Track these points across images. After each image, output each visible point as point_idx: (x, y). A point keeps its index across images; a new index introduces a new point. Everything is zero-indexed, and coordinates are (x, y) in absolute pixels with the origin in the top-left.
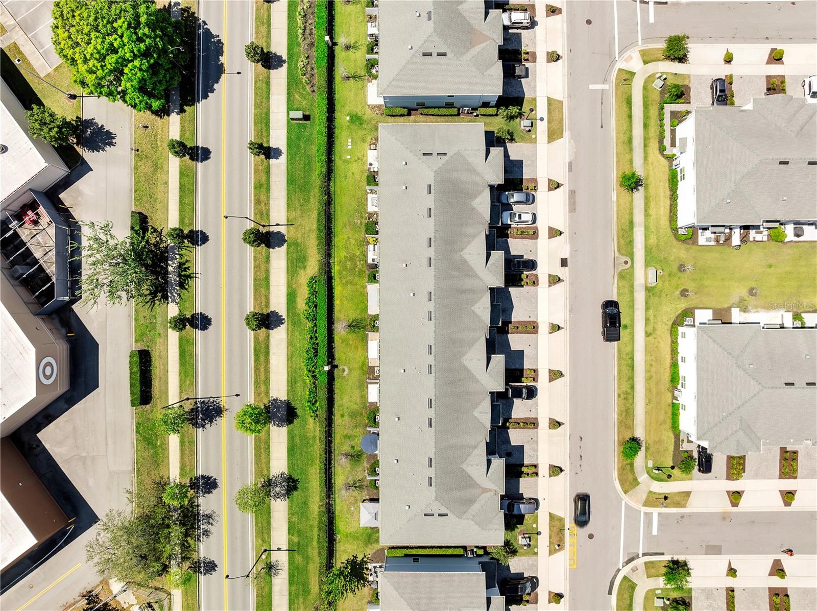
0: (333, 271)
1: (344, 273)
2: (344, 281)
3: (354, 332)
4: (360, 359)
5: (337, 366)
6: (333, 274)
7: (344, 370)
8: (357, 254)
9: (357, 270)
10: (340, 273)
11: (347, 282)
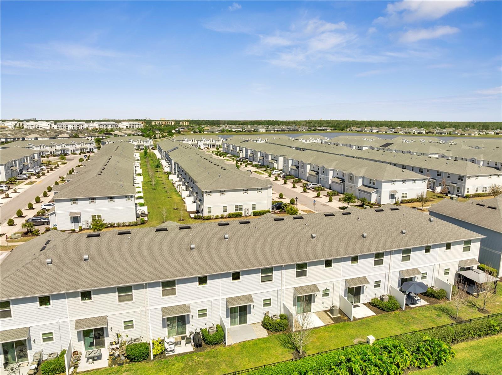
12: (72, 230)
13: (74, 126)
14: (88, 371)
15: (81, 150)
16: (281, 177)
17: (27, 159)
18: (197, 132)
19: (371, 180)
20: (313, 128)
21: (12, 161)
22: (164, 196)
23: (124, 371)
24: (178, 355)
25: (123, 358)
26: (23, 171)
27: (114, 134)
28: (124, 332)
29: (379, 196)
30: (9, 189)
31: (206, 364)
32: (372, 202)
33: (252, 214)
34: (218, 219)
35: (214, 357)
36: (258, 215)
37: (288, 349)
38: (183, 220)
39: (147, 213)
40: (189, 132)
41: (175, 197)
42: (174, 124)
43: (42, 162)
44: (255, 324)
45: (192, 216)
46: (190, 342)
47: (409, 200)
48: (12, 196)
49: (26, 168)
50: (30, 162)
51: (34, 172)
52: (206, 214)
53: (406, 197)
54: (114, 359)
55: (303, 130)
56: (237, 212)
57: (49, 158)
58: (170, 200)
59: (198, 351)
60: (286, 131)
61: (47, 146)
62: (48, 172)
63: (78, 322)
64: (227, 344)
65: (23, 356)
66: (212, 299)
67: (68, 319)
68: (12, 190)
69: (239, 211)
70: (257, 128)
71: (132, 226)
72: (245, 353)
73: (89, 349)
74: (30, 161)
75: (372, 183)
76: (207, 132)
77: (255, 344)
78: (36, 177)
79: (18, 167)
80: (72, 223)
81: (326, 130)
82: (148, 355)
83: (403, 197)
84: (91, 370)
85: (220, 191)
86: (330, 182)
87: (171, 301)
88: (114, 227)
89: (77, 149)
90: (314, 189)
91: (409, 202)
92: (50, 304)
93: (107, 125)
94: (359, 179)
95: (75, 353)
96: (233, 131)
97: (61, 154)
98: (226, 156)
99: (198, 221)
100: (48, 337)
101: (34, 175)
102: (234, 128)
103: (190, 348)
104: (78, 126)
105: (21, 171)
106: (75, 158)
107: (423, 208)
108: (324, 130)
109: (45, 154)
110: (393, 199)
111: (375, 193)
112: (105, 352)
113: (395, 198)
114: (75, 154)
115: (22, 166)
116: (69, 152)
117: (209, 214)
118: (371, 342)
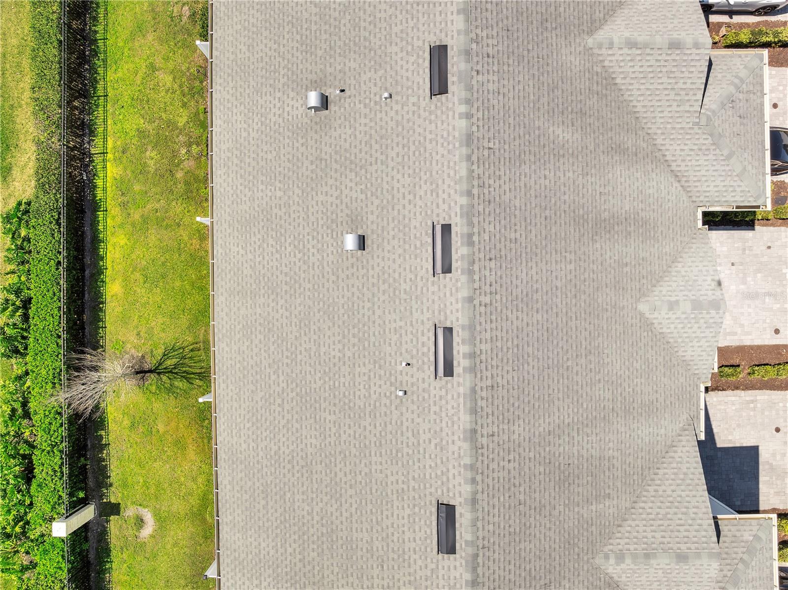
0: (99, 182)
1: (137, 187)
2: (137, 216)
3: (170, 390)
4: (191, 484)
5: (114, 509)
6: (99, 194)
7: (140, 522)
8: (182, 121)
9: (179, 175)
10: (123, 188)
11: (145, 220)
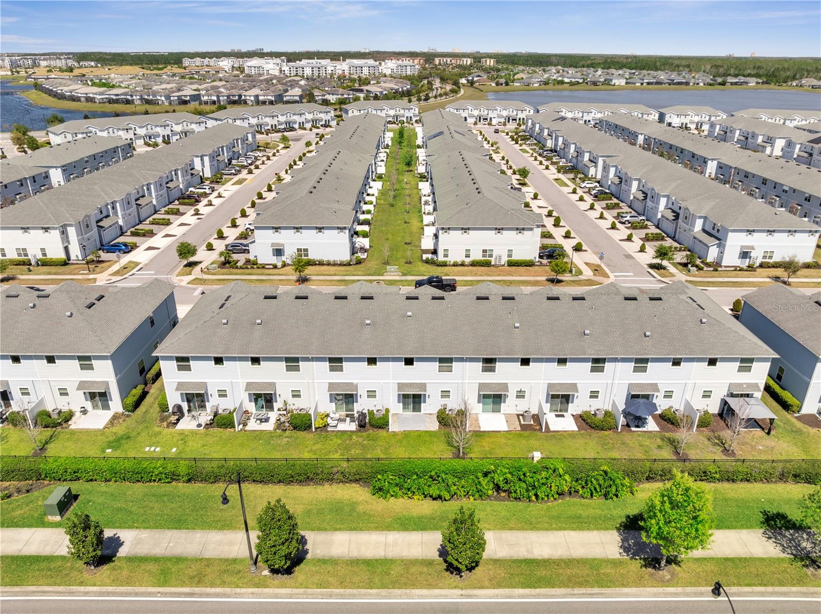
8: (339, 442)
9: (365, 442)
12: (273, 265)
13: (312, 68)
14: (255, 431)
15: (313, 122)
16: (591, 195)
17: (237, 142)
18: (502, 84)
19: (715, 224)
20: (720, 80)
21: (218, 148)
22: (401, 220)
23: (286, 437)
24: (339, 431)
25: (287, 424)
26: (233, 161)
27: (367, 91)
28: (291, 400)
29: (721, 253)
30: (213, 191)
31: (362, 446)
32: (708, 261)
33: (506, 263)
34: (457, 266)
35: (373, 440)
36: (515, 266)
37: (450, 448)
38: (410, 263)
39: (368, 247)
40: (489, 83)
41: (415, 222)
42: (471, 63)
43: (257, 144)
44: (431, 414)
45: (425, 257)
46: (354, 421)
47: (776, 263)
48: (217, 202)
49: (236, 157)
50: (242, 147)
51: (245, 163)
52: (441, 258)
53: (771, 257)
54: (279, 424)
55: (698, 84)
56: (485, 258)
57: (269, 134)
58: (407, 226)
59: (360, 431)
60: (665, 83)
61: (266, 116)
62: (263, 163)
63: (248, 384)
64: (390, 430)
65: (203, 406)
66: (382, 381)
67: (240, 380)
68: (215, 194)
69: (488, 258)
70: (611, 78)
71: (344, 265)
72: (405, 442)
73: (260, 411)
74: (242, 145)
75: (716, 230)
76: (519, 84)
77: (419, 436)
78: (246, 171)
79: (225, 157)
80: (274, 255)
81: (747, 83)
82: (310, 426)
83: (764, 257)
84: (258, 431)
85: (462, 229)
86: (659, 216)
87: (337, 378)
88: (323, 264)
89: (308, 122)
90: (630, 225)
91: (774, 267)
92: (223, 364)
93: (362, 68)
94: (698, 220)
95: (246, 412)
96: (566, 83)
97: (285, 128)
98: (525, 143)
99: (429, 266)
100: (222, 394)
101: (244, 167)
102: (571, 75)
103: (353, 427)
104: (319, 68)
105: (230, 160)
106: (303, 136)
107: (790, 280)
108: (741, 84)
109: (264, 129)
110: (746, 258)
111: (716, 246)
112: (273, 416)
113: (750, 258)
114: (305, 129)
115: (231, 153)
116: (296, 126)
117: (445, 259)
118: (536, 459)
